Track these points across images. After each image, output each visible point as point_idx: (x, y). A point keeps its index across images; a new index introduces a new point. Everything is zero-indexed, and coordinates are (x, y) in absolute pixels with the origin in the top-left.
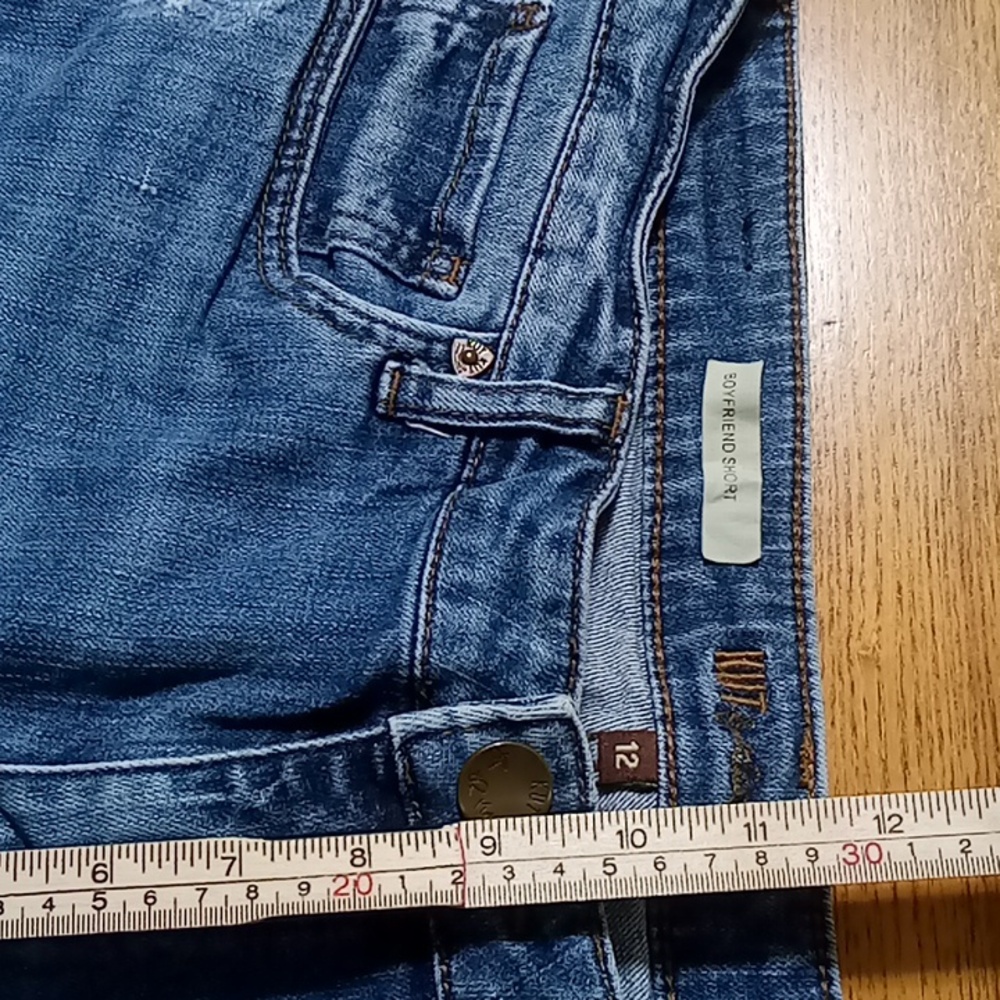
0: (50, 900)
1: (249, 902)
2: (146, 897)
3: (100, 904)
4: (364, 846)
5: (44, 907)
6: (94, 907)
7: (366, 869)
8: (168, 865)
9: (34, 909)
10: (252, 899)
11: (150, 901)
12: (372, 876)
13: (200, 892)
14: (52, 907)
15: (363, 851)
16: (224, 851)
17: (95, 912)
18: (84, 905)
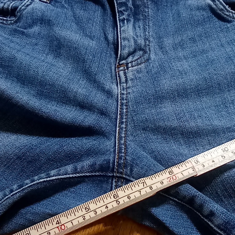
0: (107, 206)
1: (151, 190)
2: (128, 197)
3: (118, 203)
4: (171, 170)
5: (106, 208)
6: (117, 204)
7: (173, 174)
8: (130, 189)
9: (104, 209)
10: (151, 189)
11: (129, 198)
12: (175, 175)
13: (140, 192)
14: (107, 208)
15: (171, 171)
16: (141, 181)
17: (118, 205)
18: (115, 204)
